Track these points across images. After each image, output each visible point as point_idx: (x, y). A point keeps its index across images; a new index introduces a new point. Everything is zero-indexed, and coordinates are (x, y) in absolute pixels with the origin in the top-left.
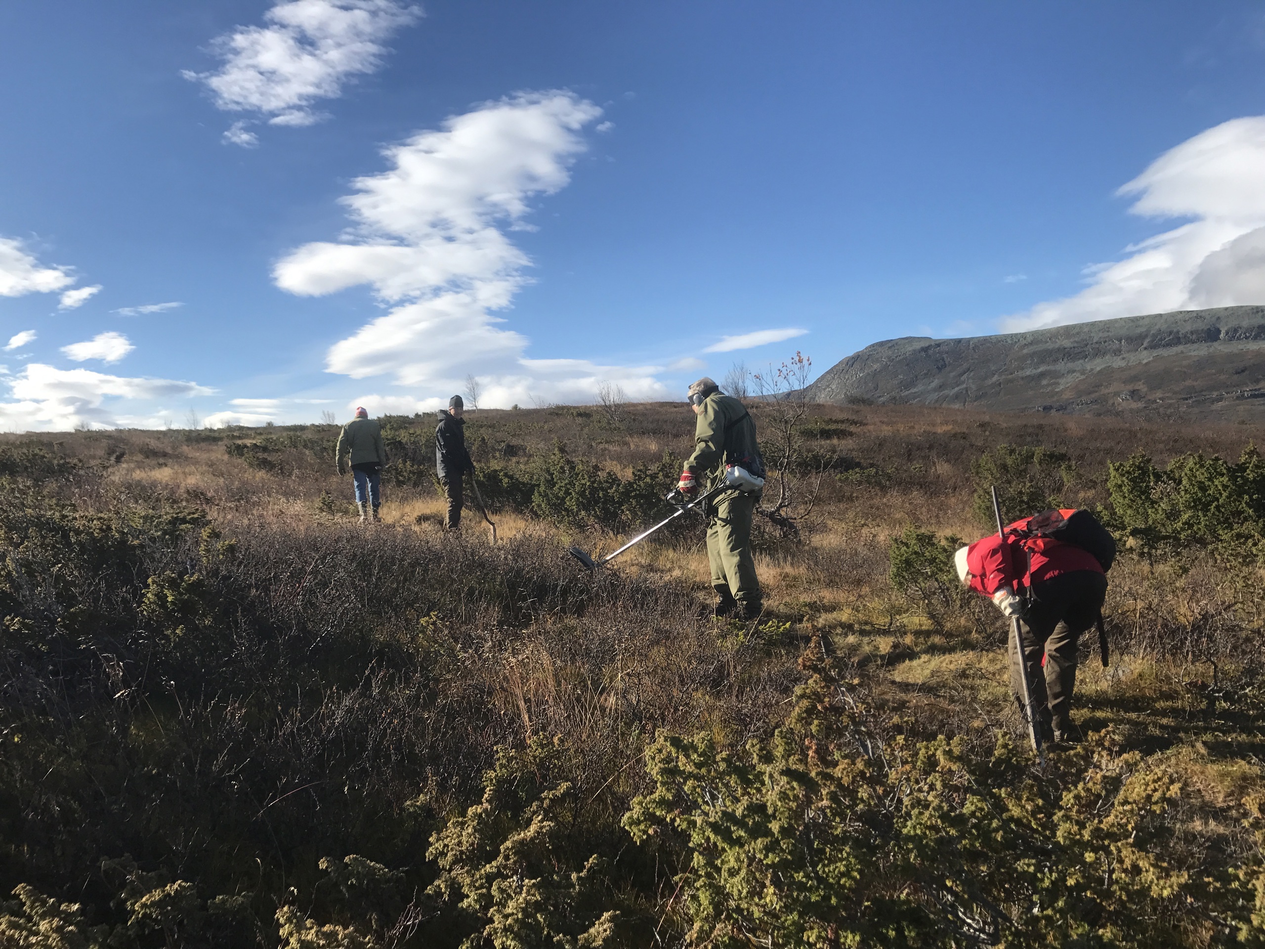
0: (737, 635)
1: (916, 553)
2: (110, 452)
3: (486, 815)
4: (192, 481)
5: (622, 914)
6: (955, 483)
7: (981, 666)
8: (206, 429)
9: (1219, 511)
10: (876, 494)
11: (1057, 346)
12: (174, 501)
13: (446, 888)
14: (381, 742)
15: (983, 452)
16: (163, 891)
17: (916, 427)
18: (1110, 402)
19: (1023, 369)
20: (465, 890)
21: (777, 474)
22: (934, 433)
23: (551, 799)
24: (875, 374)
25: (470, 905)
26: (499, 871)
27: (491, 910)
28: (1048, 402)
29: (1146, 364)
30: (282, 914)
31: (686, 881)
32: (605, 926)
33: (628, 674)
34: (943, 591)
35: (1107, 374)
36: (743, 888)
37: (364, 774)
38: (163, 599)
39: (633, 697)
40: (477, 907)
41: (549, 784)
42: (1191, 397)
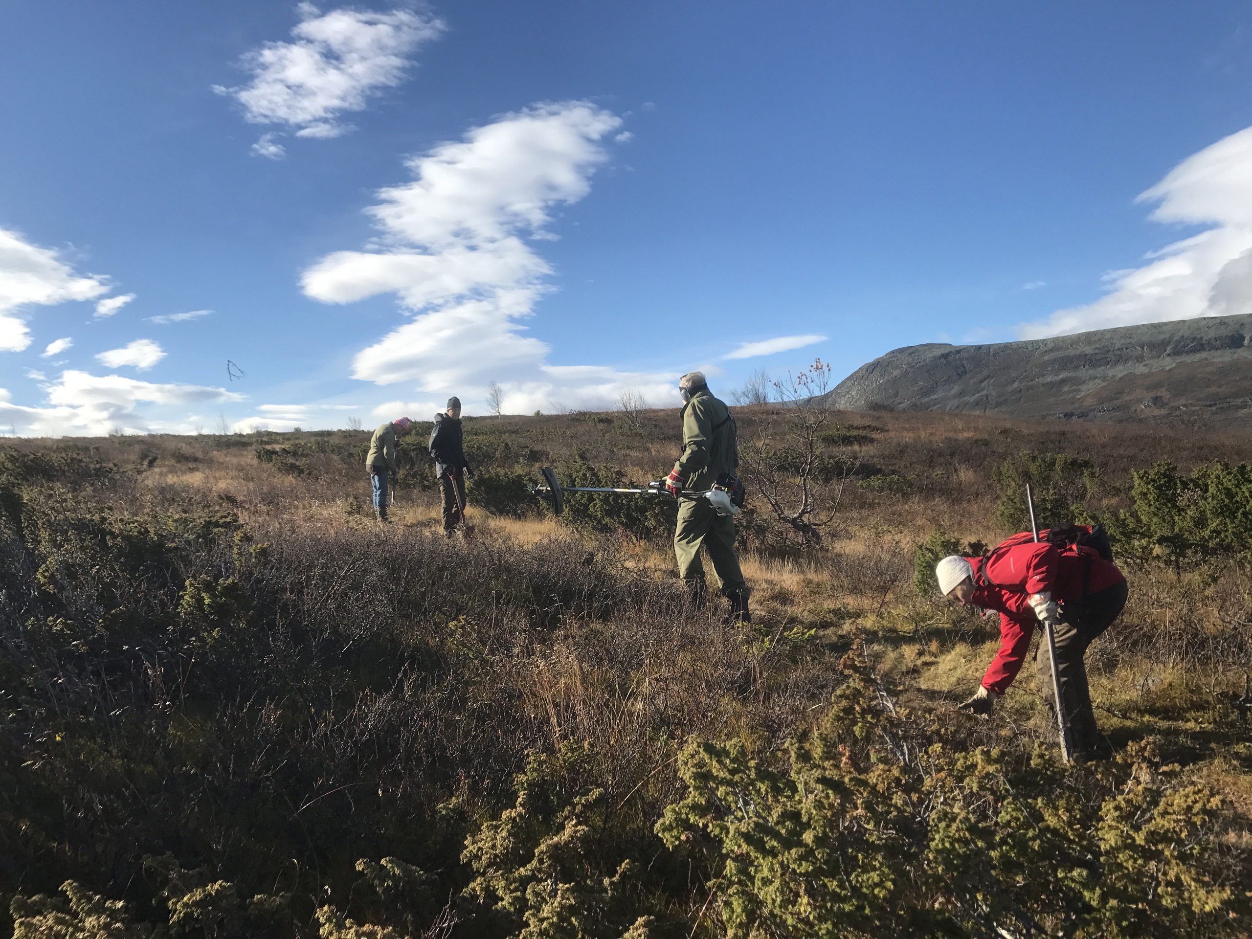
0: (763, 641)
2: (143, 457)
3: (520, 819)
4: (222, 485)
5: (657, 920)
6: (978, 489)
8: (236, 434)
9: (1247, 518)
10: (898, 501)
11: (1078, 352)
12: (206, 506)
13: (481, 890)
14: (412, 745)
15: (1005, 459)
16: (204, 891)
17: (938, 433)
18: (1133, 409)
19: (1044, 375)
20: (500, 893)
21: (799, 480)
22: (956, 440)
23: (583, 805)
24: (895, 380)
25: (505, 908)
26: (533, 874)
27: (527, 914)
28: (1069, 409)
29: (1170, 370)
30: (322, 914)
31: (720, 887)
32: (640, 931)
33: (656, 679)
35: (1130, 380)
36: (776, 897)
37: (396, 776)
38: (200, 601)
39: (660, 702)
40: (512, 910)
41: (580, 789)
42: (1215, 404)
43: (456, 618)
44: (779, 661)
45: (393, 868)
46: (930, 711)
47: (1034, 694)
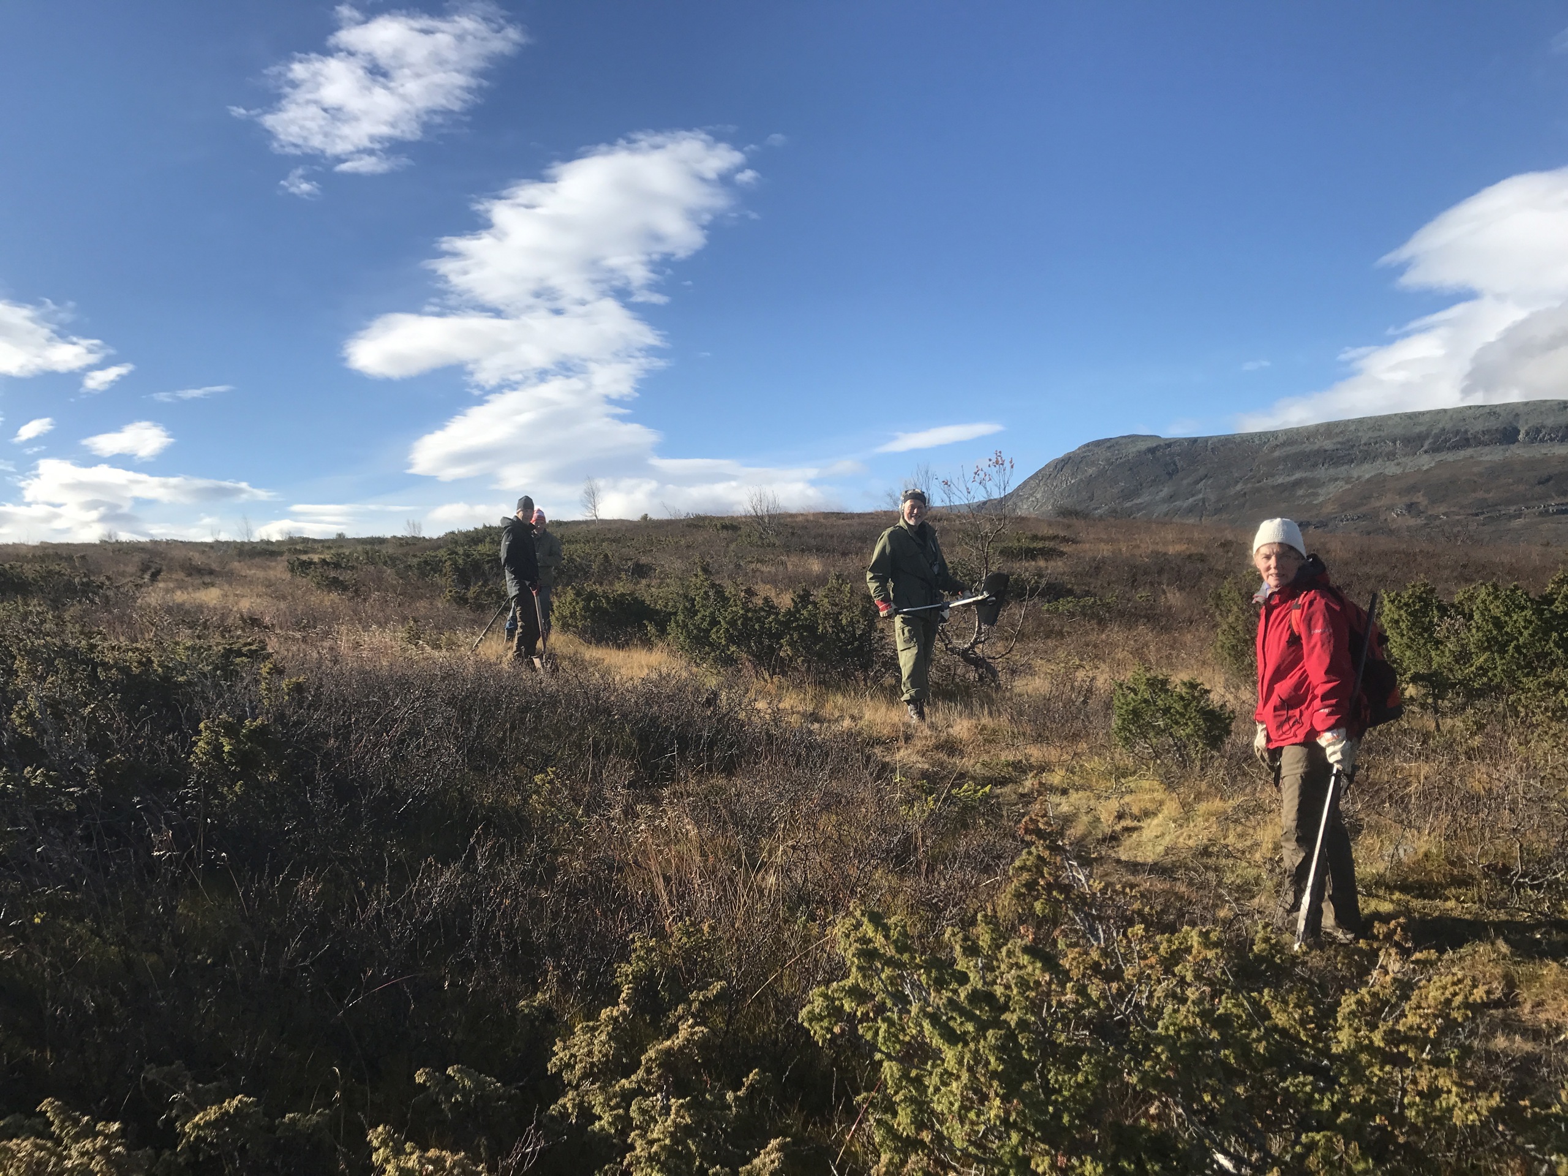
0: (926, 800)
1: (1146, 701)
2: (144, 568)
3: (624, 1020)
4: (245, 605)
5: (794, 1142)
6: (1191, 615)
7: (1227, 841)
8: (262, 540)
9: (1520, 653)
10: (1093, 629)
11: (1316, 447)
12: (225, 630)
13: (574, 1106)
14: (487, 927)
15: (1225, 578)
16: (220, 1108)
17: (1143, 546)
18: (1383, 517)
19: (1273, 476)
20: (597, 1110)
22: (1165, 554)
23: (701, 1002)
24: (1090, 481)
25: (604, 1129)
26: (640, 1087)
27: (633, 1134)
28: (1305, 517)
29: (1427, 470)
30: (376, 1136)
31: (872, 1103)
32: (773, 1157)
33: (792, 847)
34: (1179, 749)
35: (1379, 483)
37: (466, 967)
38: (218, 748)
39: (798, 876)
40: (613, 1131)
41: (697, 982)
42: (1483, 513)
43: (543, 771)
44: (945, 825)
45: (462, 1078)
46: (1132, 886)
47: (1259, 867)
